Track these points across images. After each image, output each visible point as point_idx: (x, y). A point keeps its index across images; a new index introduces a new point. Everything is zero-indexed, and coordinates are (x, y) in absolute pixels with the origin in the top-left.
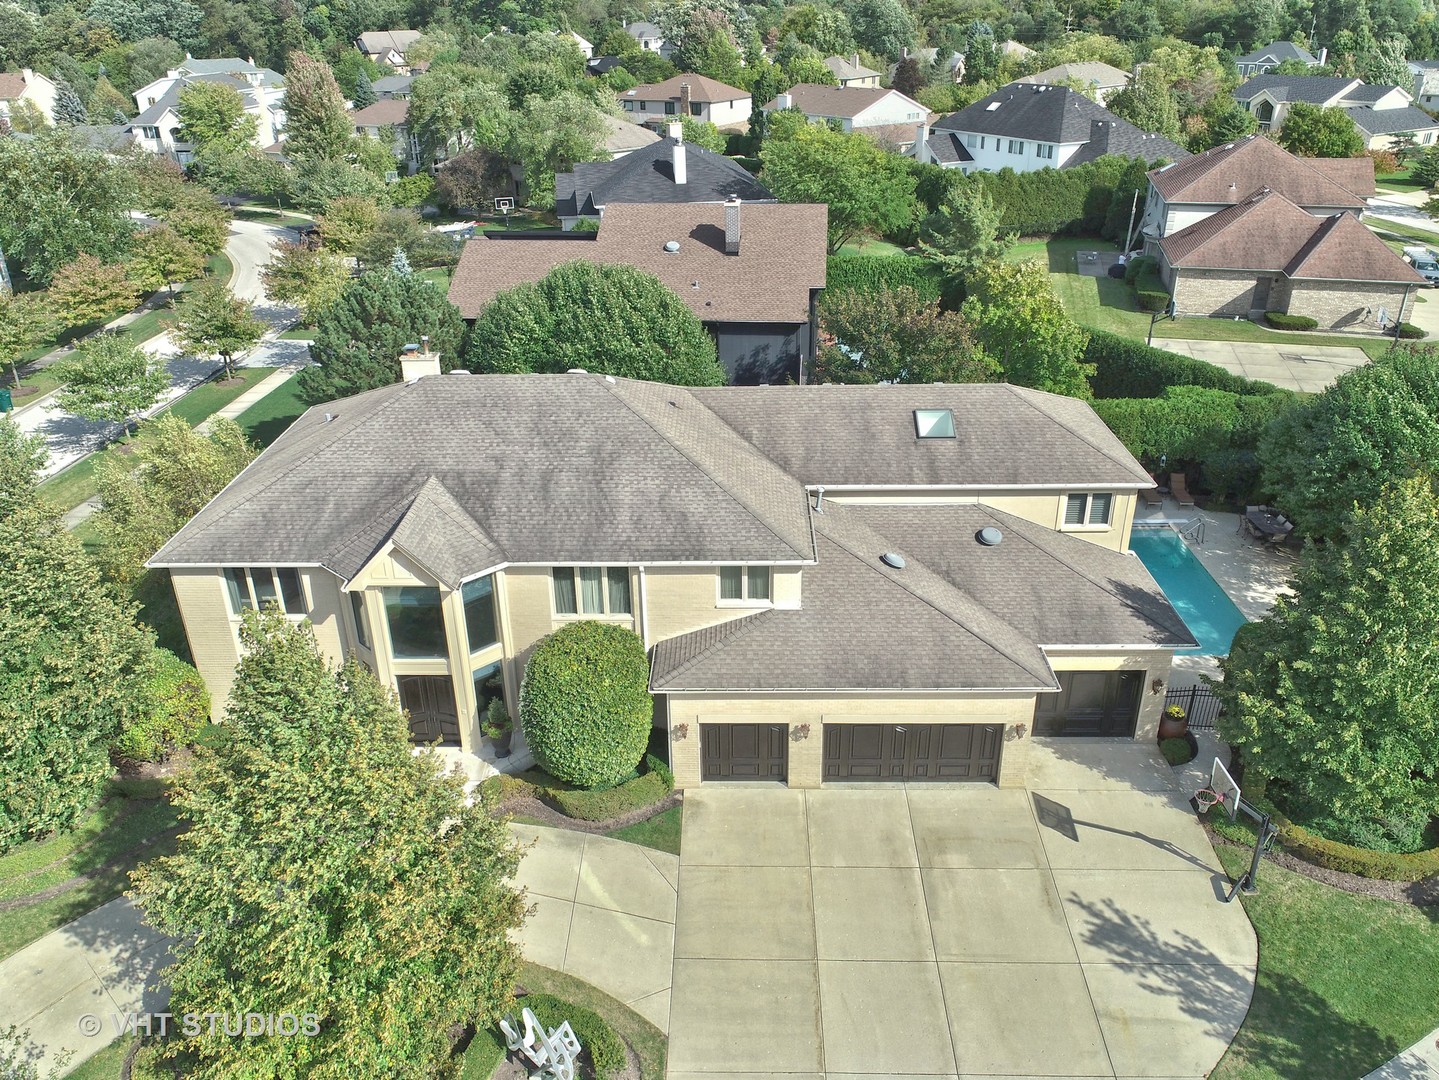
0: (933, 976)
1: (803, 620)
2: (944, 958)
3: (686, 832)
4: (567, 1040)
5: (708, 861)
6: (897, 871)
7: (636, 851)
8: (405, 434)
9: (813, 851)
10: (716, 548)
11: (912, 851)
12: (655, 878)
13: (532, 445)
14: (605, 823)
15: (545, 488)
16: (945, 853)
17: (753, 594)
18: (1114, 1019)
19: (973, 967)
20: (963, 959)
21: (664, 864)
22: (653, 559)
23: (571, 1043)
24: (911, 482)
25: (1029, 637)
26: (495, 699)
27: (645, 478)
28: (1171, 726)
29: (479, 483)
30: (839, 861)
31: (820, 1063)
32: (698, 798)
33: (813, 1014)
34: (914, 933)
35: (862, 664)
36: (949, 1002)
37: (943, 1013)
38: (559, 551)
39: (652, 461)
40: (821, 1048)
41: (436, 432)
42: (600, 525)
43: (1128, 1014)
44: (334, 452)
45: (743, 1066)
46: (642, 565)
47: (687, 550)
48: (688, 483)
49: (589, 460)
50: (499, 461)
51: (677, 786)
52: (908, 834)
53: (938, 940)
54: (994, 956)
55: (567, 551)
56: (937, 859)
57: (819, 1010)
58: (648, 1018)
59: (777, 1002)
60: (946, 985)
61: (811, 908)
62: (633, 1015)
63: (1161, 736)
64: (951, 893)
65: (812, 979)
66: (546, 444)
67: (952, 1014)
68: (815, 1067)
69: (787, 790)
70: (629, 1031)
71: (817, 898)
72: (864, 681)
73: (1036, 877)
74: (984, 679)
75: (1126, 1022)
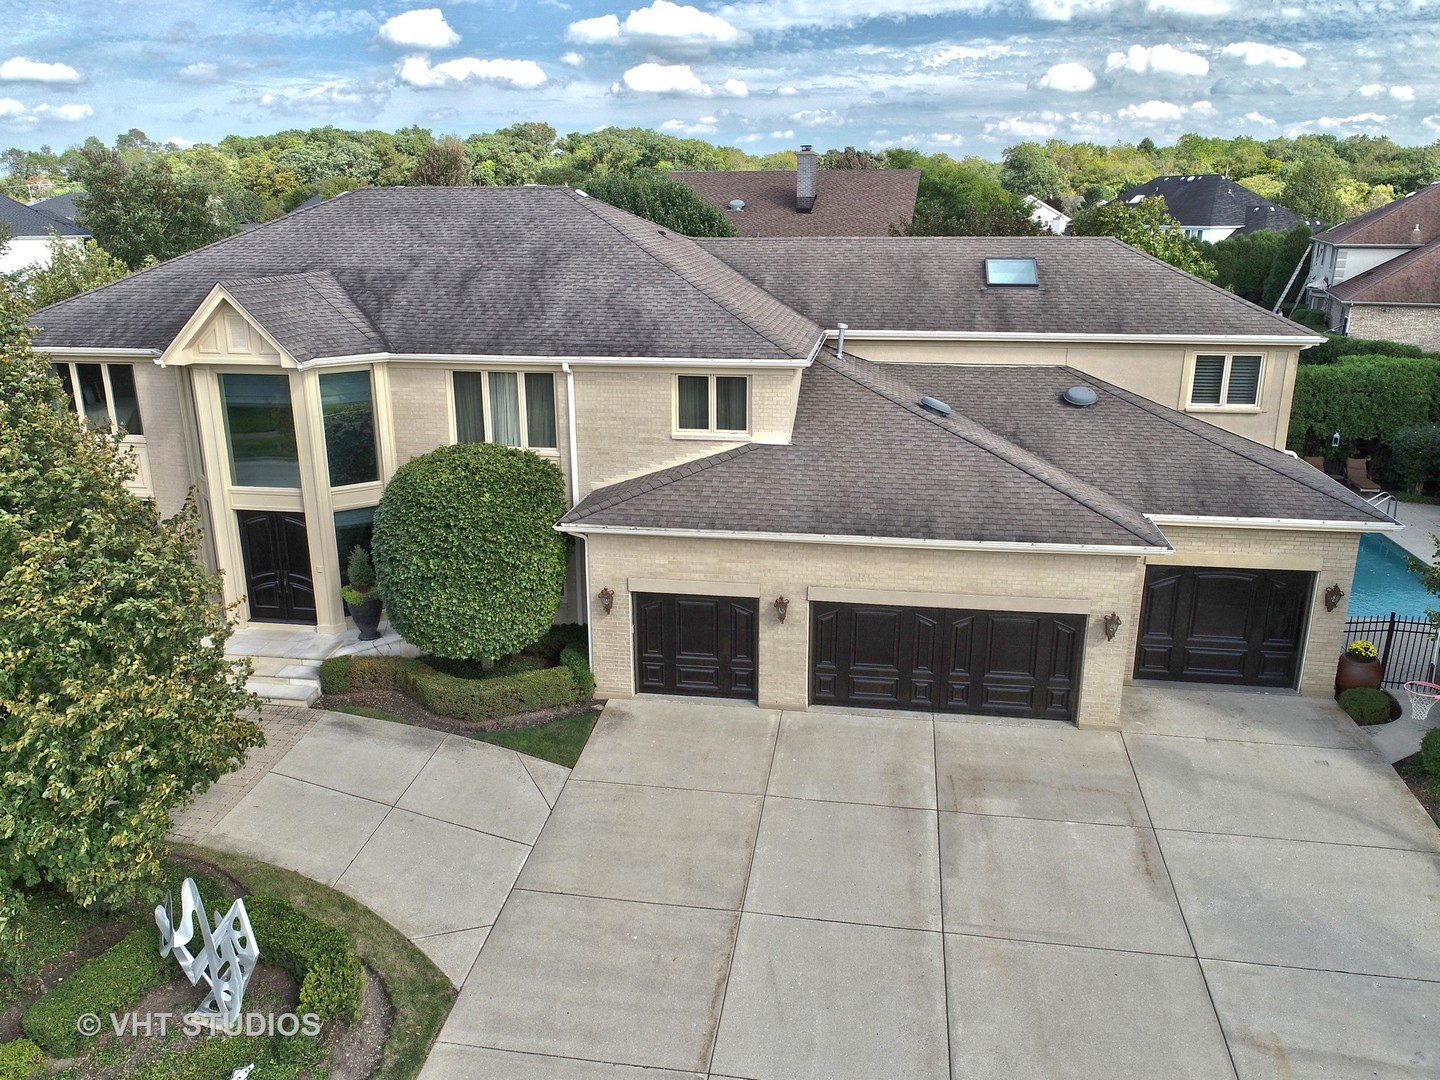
0: (932, 949)
1: (791, 457)
2: (956, 928)
3: (593, 743)
4: (238, 935)
5: (612, 777)
6: (899, 811)
7: (510, 758)
8: (310, 236)
9: (774, 778)
10: (671, 344)
11: (929, 789)
12: (526, 792)
13: (462, 246)
14: (480, 724)
15: (464, 285)
16: (981, 795)
17: (724, 424)
18: (1261, 1047)
19: (1005, 945)
20: (990, 932)
21: (546, 776)
22: (581, 353)
23: (243, 942)
24: (972, 329)
25: (1130, 504)
26: (359, 550)
27: (596, 277)
28: (1357, 670)
29: (382, 279)
30: (811, 792)
31: (703, 1059)
32: (624, 709)
33: (713, 984)
34: (912, 891)
35: (868, 508)
36: (953, 991)
37: (941, 1007)
38: (459, 343)
39: (610, 262)
40: (712, 1036)
41: (349, 234)
42: (522, 319)
43: (1286, 1041)
44: (220, 251)
45: (567, 1047)
46: (566, 361)
47: (631, 346)
48: (651, 283)
49: (530, 260)
50: (415, 261)
51: (598, 694)
52: (928, 770)
53: (951, 903)
54: (1044, 933)
55: (471, 343)
56: (967, 803)
57: (724, 980)
58: (435, 961)
59: (658, 961)
60: (953, 966)
61: (752, 845)
62: (415, 955)
63: (1340, 686)
64: (982, 846)
65: (725, 934)
66: (479, 245)
67: (956, 1010)
68: (694, 1062)
69: (755, 709)
70: (395, 975)
71: (764, 833)
72: (868, 528)
73: (1129, 839)
74: (1052, 532)
75: (1281, 1054)
